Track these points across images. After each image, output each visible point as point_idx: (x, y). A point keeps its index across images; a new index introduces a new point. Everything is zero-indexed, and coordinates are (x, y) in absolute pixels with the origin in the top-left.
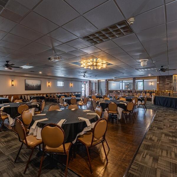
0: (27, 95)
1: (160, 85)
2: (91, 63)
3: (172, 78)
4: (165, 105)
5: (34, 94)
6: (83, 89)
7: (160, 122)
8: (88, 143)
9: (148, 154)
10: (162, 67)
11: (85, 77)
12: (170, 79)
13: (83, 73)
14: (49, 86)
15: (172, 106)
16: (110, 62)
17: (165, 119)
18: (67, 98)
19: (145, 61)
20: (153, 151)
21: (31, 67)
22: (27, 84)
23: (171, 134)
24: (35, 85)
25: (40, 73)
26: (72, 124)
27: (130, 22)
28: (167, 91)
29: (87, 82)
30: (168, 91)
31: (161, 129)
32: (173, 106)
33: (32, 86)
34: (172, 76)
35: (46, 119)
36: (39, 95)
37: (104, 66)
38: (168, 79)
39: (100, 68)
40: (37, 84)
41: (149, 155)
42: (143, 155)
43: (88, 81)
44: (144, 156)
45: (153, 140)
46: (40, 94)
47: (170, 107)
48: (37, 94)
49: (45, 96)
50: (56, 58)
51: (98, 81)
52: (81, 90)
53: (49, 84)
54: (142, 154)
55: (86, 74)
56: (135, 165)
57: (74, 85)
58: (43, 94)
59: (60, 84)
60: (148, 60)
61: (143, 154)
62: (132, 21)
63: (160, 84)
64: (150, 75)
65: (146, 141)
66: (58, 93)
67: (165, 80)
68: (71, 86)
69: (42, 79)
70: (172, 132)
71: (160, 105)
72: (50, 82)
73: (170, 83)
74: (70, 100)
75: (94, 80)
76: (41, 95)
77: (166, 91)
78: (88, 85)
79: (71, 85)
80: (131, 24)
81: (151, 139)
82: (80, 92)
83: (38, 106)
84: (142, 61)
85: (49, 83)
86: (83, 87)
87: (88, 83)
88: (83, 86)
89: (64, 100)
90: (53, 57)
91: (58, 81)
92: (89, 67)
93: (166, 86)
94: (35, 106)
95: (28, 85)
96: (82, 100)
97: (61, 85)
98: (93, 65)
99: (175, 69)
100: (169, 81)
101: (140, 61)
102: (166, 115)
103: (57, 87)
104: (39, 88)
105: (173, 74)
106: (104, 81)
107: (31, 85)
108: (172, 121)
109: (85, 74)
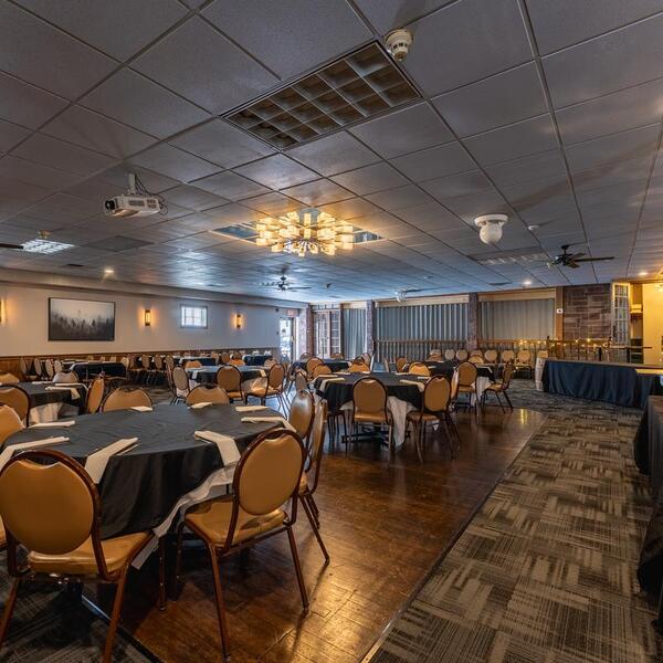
0: (54, 358)
1: (568, 320)
4: (581, 392)
5: (84, 356)
6: (286, 339)
7: (550, 455)
8: (218, 535)
9: (477, 572)
10: (565, 247)
11: (284, 289)
12: (601, 299)
13: (277, 273)
14: (147, 324)
16: (365, 229)
17: (572, 442)
18: (204, 369)
19: (497, 222)
20: (499, 562)
21: (66, 246)
22: (56, 316)
23: (582, 497)
24: (89, 322)
25: (109, 272)
28: (589, 340)
29: (299, 311)
30: (593, 342)
31: (551, 478)
32: (611, 396)
33: (76, 322)
34: (608, 286)
35: (62, 439)
36: (103, 361)
38: (595, 299)
39: (331, 250)
40: (99, 318)
41: (479, 576)
42: (456, 580)
43: (305, 308)
44: (458, 584)
45: (510, 522)
46: (108, 356)
47: (600, 398)
48: (97, 356)
49: (126, 361)
50: (141, 204)
51: (342, 305)
52: (279, 342)
53: (148, 317)
54: (456, 572)
55: (289, 278)
56: (413, 618)
57: (247, 321)
58: (119, 356)
59: (194, 317)
60: (505, 218)
61: (459, 576)
62: (401, 45)
63: (569, 316)
64: (528, 283)
65: (482, 526)
66: (182, 353)
67: (586, 303)
68: (238, 326)
69: (119, 299)
70: (589, 490)
71: (565, 393)
72: (152, 311)
73: (604, 311)
74: (216, 374)
75: (327, 301)
76: (113, 360)
77: (585, 342)
78: (305, 321)
79: (237, 321)
81: (501, 517)
82: (268, 349)
84: (485, 223)
85: (147, 311)
86: (284, 331)
87: (304, 314)
88: (284, 325)
89: (194, 376)
90: (126, 199)
91: (186, 306)
92: (291, 248)
93: (592, 324)
94: (63, 398)
95: (62, 319)
96: (264, 374)
97: (198, 323)
99: (612, 258)
100: (600, 303)
101: (477, 221)
102: (577, 427)
103: (182, 327)
104: (105, 331)
105: (614, 281)
106: (363, 305)
107: (73, 322)
108: (596, 449)
109: (283, 279)
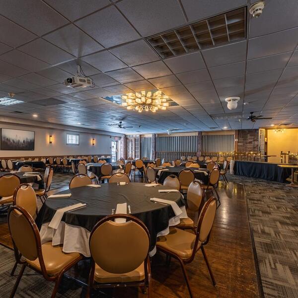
0: (6, 159)
1: (239, 144)
2: (143, 99)
3: (258, 133)
4: (251, 175)
5: (19, 158)
6: (114, 150)
7: (259, 202)
8: (183, 253)
9: (276, 260)
10: (252, 113)
11: (121, 127)
12: (253, 135)
13: (120, 120)
14: (51, 143)
15: (262, 177)
17: (263, 196)
18: (92, 165)
19: (234, 100)
20: (281, 254)
21: (18, 102)
22: (5, 138)
23: (288, 221)
24: (22, 141)
25: (35, 116)
26: (147, 213)
27: (257, 10)
28: (252, 153)
29: (120, 137)
30: (253, 153)
31: (269, 213)
33: (15, 141)
34: (258, 130)
36: (30, 160)
37: (165, 107)
38: (251, 135)
39: (154, 110)
40: (27, 139)
41: (278, 262)
42: (270, 265)
43: (123, 136)
44: (273, 266)
45: (269, 234)
46: (33, 158)
48: (26, 158)
49: (44, 160)
50: (84, 81)
51: (140, 135)
52: (111, 152)
53: (51, 139)
54: (267, 261)
55: (123, 122)
57: (98, 142)
58: (40, 158)
59: (72, 139)
60: (239, 98)
61: (270, 263)
62: (260, 9)
63: (240, 142)
64: (225, 128)
65: (260, 237)
66: (68, 157)
67: (247, 137)
68: (93, 144)
69: (36, 130)
70: (287, 218)
71: (244, 175)
72: (53, 136)
73: (254, 141)
75: (134, 133)
76: (36, 160)
77: (250, 154)
78: (123, 142)
79: (92, 142)
80: (258, 15)
81: (263, 232)
82: (109, 155)
83: (39, 178)
84: (230, 100)
85: (50, 136)
86: (113, 147)
87: (122, 139)
88: (113, 144)
89: (88, 168)
90: (78, 78)
91: (69, 134)
92: (137, 108)
93: (249, 146)
94: (34, 180)
95: (7, 139)
96: (121, 167)
97: (74, 142)
98: (144, 104)
99: (271, 118)
100: (253, 137)
101: (226, 100)
102: (260, 190)
103: (67, 144)
104: (30, 146)
106: (151, 136)
107: (13, 141)
108: (275, 199)
109: (121, 123)
